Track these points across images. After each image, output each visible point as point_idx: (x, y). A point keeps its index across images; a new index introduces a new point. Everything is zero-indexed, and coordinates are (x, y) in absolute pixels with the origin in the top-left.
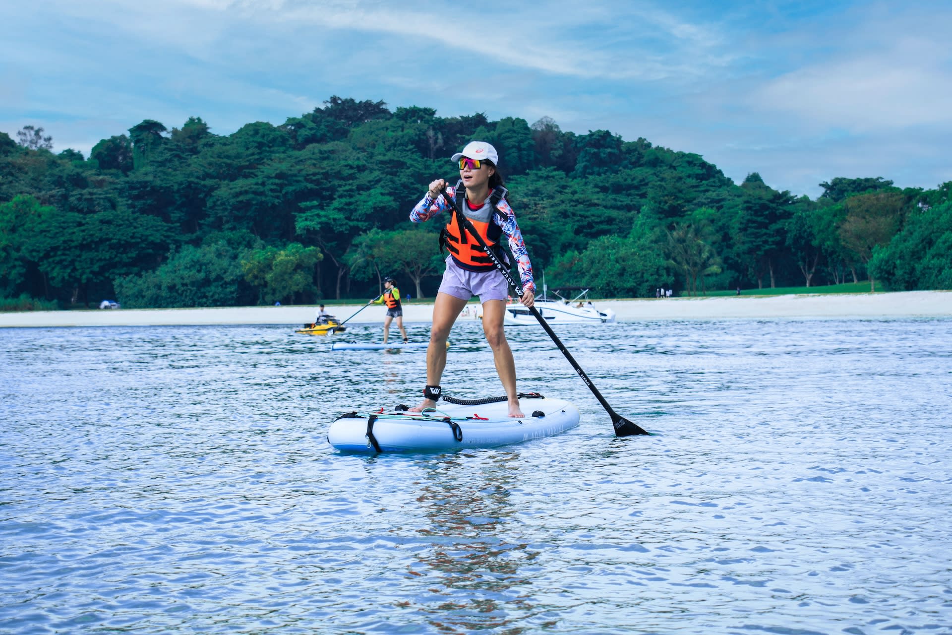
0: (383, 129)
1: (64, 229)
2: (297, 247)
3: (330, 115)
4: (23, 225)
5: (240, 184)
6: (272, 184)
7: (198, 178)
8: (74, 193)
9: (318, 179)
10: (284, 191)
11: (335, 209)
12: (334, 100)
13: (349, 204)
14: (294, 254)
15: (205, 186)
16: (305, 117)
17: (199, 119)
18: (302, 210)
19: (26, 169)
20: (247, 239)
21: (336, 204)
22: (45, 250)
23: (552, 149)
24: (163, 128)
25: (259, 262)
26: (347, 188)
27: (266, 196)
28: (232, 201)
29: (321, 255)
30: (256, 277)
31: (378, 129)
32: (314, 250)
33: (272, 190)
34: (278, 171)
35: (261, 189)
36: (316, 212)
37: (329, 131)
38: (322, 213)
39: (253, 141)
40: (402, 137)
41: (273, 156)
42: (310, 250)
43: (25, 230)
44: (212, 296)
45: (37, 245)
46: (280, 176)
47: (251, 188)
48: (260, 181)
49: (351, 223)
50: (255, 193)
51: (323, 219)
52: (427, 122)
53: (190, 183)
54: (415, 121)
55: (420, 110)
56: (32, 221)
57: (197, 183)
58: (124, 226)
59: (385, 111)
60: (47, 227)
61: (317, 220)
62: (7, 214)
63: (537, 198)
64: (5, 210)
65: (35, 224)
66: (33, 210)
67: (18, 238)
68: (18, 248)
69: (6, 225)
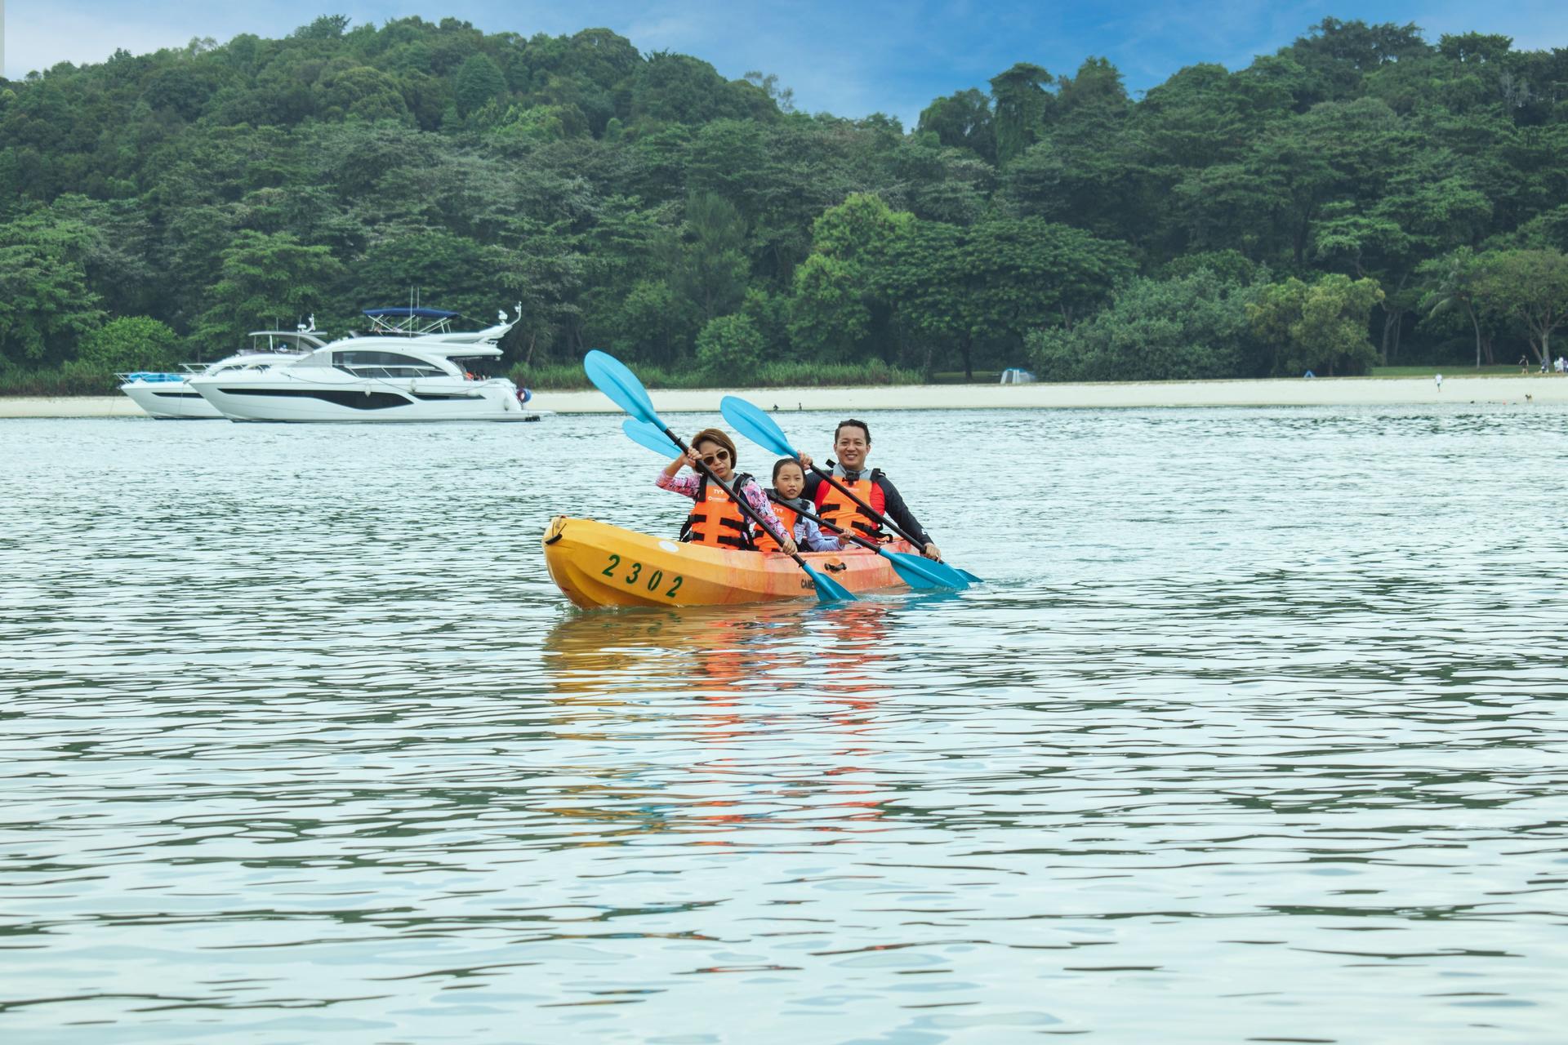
0: (1421, 73)
1: (936, 250)
2: (1341, 280)
3: (1324, 50)
4: (867, 242)
5: (1219, 172)
6: (1275, 172)
7: (1140, 162)
8: (926, 189)
9: (1351, 165)
10: (1295, 185)
11: (1382, 214)
12: (1328, 25)
13: (1407, 205)
14: (1337, 291)
15: (1155, 176)
16: (1282, 53)
17: (1104, 62)
18: (1331, 215)
19: (846, 150)
20: (1239, 265)
21: (1382, 206)
22: (909, 285)
24: (1047, 79)
25: (1277, 305)
26: (1403, 177)
27: (1265, 193)
28: (1208, 202)
29: (1381, 293)
30: (1271, 330)
31: (1414, 75)
32: (1370, 285)
33: (1274, 183)
34: (1284, 151)
35: (1257, 181)
36: (1351, 219)
37: (1326, 79)
38: (1362, 221)
39: (1230, 100)
40: (1460, 87)
41: (1268, 124)
42: (1363, 285)
43: (868, 253)
44: (1197, 361)
45: (895, 277)
46: (1286, 159)
47: (1241, 179)
48: (1253, 167)
49: (1413, 238)
50: (1246, 187)
51: (1365, 232)
52: (1497, 59)
53: (1130, 172)
54: (1476, 60)
55: (1484, 39)
56: (881, 236)
57: (1143, 172)
58: (1038, 245)
59: (1416, 42)
60: (907, 248)
61: (1355, 233)
62: (835, 226)
64: (834, 220)
65: (885, 242)
66: (881, 219)
67: (858, 266)
68: (860, 282)
69: (836, 244)
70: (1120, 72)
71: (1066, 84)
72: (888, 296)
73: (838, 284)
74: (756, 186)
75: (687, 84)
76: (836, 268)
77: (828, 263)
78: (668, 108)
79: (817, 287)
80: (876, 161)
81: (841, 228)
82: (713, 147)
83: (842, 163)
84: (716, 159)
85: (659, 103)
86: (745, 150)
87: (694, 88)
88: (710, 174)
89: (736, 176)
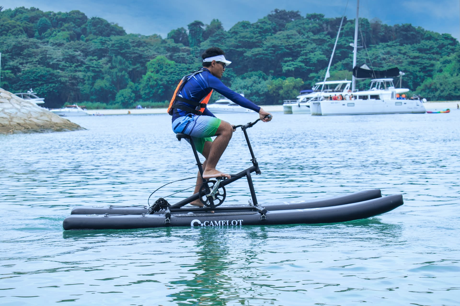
0: (302, 24)
1: (182, 71)
2: (292, 79)
3: (275, 17)
4: (162, 69)
5: (256, 50)
6: (271, 50)
7: (234, 47)
8: (175, 55)
9: (291, 48)
10: (276, 53)
11: (300, 61)
12: (276, 11)
13: (306, 59)
14: (292, 82)
15: (238, 51)
16: (265, 18)
17: (218, 20)
18: (286, 62)
19: (152, 44)
20: (263, 75)
21: (299, 59)
22: (175, 81)
23: (380, 32)
24: (203, 25)
25: (276, 86)
26: (305, 52)
27: (268, 56)
28: (253, 58)
29: (303, 82)
30: (274, 92)
31: (300, 24)
32: (300, 80)
33: (271, 53)
34: (273, 44)
35: (266, 52)
36: (291, 63)
37: (277, 25)
38: (294, 63)
39: (257, 31)
40: (313, 27)
41: (267, 37)
42: (298, 80)
43: (163, 72)
44: (255, 101)
46: (274, 46)
47: (262, 52)
48: (265, 49)
49: (308, 68)
50: (263, 54)
51: (295, 66)
52: (321, 20)
53: (231, 50)
54: (316, 20)
55: (318, 15)
56: (166, 67)
57: (234, 50)
59: (299, 15)
60: (174, 70)
61: (293, 66)
62: (154, 65)
63: (389, 55)
64: (153, 63)
65: (167, 69)
66: (166, 63)
67: (160, 76)
68: (161, 80)
69: (154, 69)
70: (222, 23)
71: (208, 27)
72: (169, 84)
73: (156, 81)
74: (130, 54)
75: (103, 26)
76: (155, 76)
77: (152, 74)
78: (97, 32)
79: (150, 81)
80: (162, 47)
81: (155, 65)
82: (117, 43)
83: (152, 48)
84: (118, 47)
85: (95, 31)
86: (126, 44)
87: (105, 27)
88: (116, 50)
89: (123, 51)
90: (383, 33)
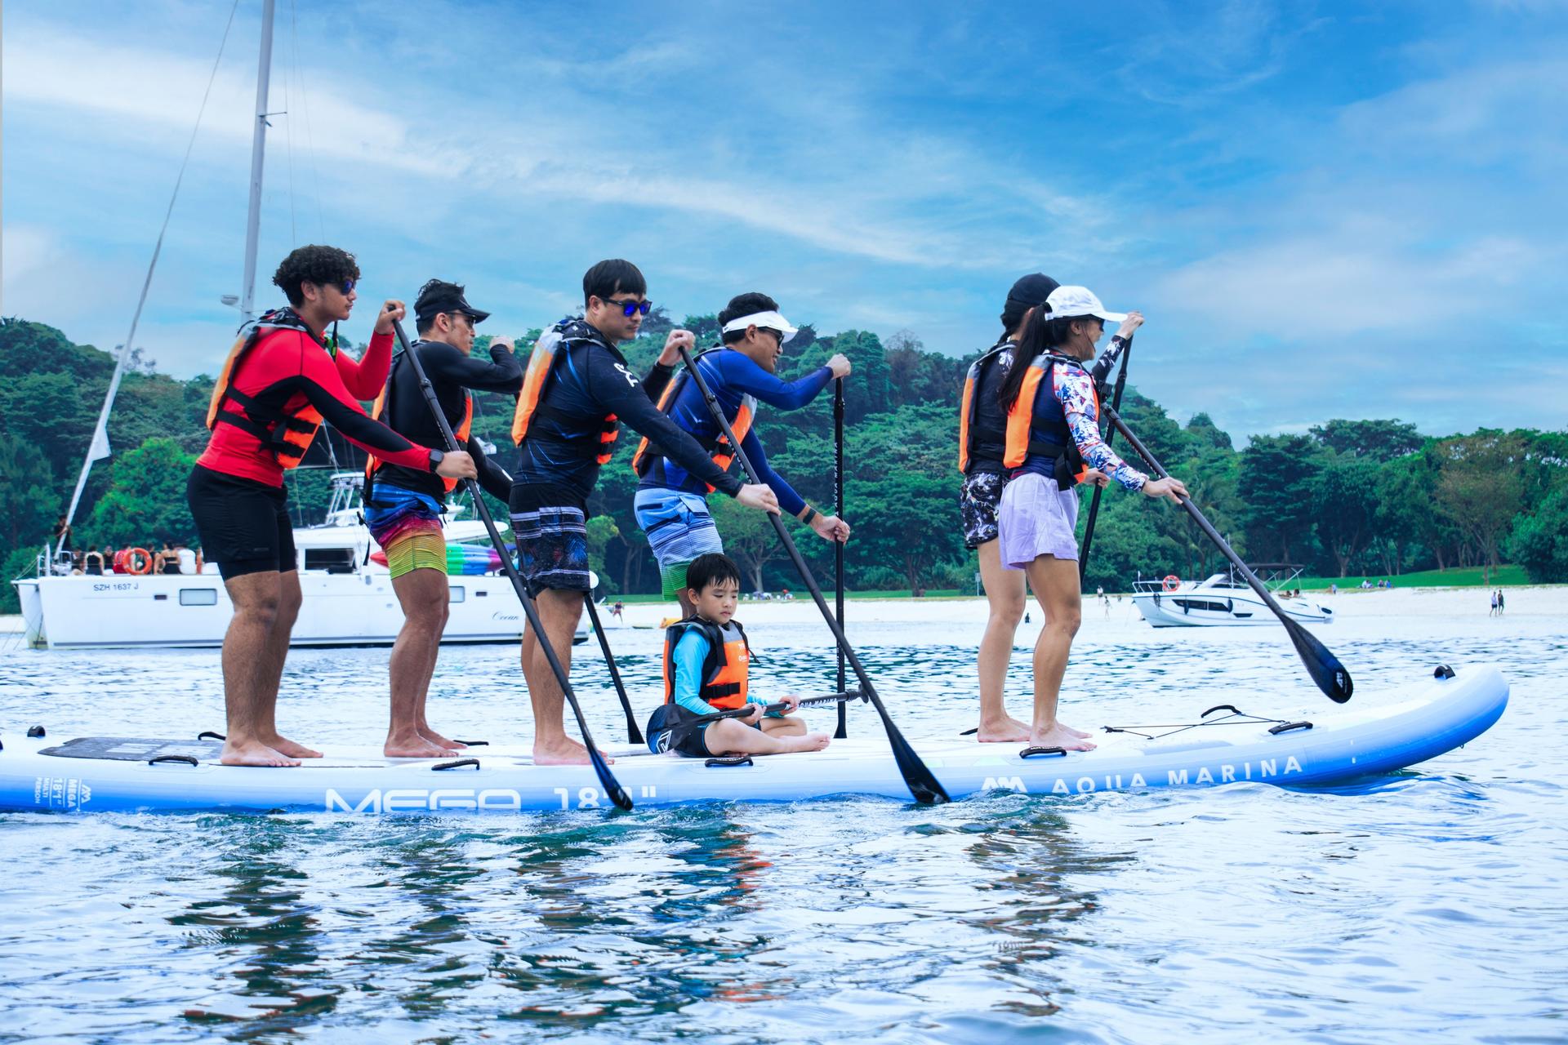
4: (159, 483)
19: (155, 401)
23: (913, 377)
29: (615, 529)
32: (606, 521)
42: (599, 521)
43: (161, 491)
45: (183, 512)
47: (499, 429)
56: (174, 477)
58: (314, 485)
62: (133, 467)
63: (919, 446)
64: (132, 461)
65: (176, 482)
66: (174, 460)
67: (151, 503)
68: (152, 518)
69: (132, 483)
72: (178, 531)
73: (132, 519)
74: (71, 433)
75: (31, 346)
76: (131, 505)
77: (123, 500)
78: (13, 367)
79: (113, 522)
80: (183, 412)
81: (137, 469)
82: (30, 397)
83: (149, 412)
84: (32, 408)
85: (6, 362)
86: (60, 400)
87: (38, 350)
88: (27, 420)
89: (52, 423)
90: (927, 381)
